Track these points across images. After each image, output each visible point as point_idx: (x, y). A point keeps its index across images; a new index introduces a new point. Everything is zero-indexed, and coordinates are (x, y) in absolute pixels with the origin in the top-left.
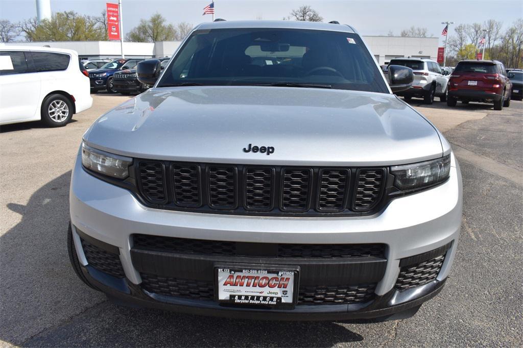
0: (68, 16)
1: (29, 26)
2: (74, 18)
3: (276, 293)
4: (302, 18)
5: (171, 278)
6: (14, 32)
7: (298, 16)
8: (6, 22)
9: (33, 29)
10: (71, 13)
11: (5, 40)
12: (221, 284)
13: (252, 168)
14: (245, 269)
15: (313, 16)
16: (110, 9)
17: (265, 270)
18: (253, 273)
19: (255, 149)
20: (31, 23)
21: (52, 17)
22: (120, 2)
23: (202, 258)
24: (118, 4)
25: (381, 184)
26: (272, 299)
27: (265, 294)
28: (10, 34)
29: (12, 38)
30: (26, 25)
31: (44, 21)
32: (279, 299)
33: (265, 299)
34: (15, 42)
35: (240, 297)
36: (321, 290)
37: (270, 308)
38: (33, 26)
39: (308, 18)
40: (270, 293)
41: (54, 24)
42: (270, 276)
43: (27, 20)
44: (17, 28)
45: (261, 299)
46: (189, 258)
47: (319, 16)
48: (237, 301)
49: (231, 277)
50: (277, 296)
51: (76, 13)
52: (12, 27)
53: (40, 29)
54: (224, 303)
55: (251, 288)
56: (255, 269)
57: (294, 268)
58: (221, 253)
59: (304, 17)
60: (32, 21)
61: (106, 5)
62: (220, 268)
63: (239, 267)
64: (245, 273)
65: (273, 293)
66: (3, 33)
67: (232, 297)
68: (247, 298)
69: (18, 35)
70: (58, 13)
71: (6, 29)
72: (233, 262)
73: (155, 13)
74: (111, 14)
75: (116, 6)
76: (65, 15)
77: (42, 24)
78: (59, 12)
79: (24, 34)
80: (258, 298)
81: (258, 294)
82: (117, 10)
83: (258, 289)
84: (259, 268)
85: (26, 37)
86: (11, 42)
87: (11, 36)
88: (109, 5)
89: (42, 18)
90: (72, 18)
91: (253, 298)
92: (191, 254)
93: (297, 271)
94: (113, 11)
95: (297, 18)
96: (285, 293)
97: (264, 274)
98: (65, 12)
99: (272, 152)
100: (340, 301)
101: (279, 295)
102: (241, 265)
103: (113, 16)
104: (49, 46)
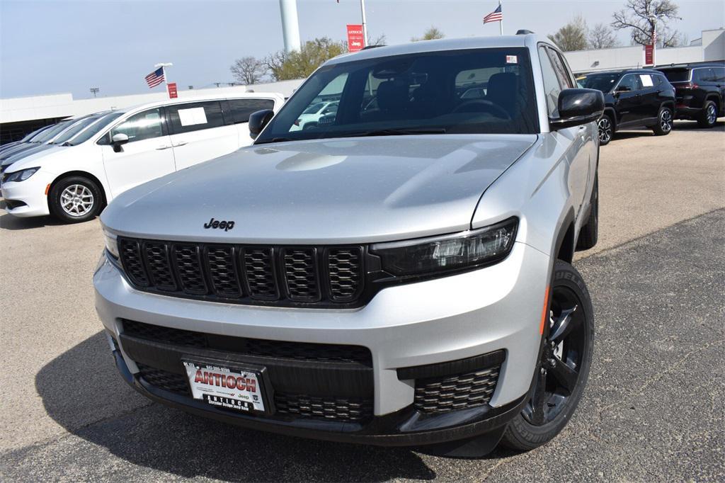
0: (319, 44)
1: (277, 61)
2: (327, 46)
3: (247, 398)
4: (644, 10)
6: (260, 70)
7: (636, 8)
8: (251, 59)
9: (280, 64)
10: (324, 40)
11: (250, 81)
12: (192, 380)
13: (213, 247)
14: (209, 365)
15: (661, 6)
16: (351, 32)
17: (227, 368)
18: (216, 370)
19: (216, 224)
20: (278, 57)
21: (302, 48)
22: (365, 22)
23: (173, 349)
24: (361, 24)
26: (243, 403)
27: (236, 397)
28: (255, 74)
29: (258, 79)
30: (272, 60)
31: (293, 52)
32: (250, 405)
33: (236, 402)
34: (262, 83)
35: (212, 398)
36: (305, 399)
38: (281, 60)
39: (652, 8)
40: (241, 396)
41: (304, 55)
42: (236, 376)
43: (273, 55)
44: (263, 66)
45: (233, 402)
46: (163, 347)
47: (671, 3)
48: (210, 402)
49: (199, 372)
50: (248, 401)
51: (330, 39)
52: (257, 65)
53: (287, 64)
54: (199, 403)
55: (220, 388)
56: (217, 366)
57: (255, 368)
58: (193, 344)
59: (646, 8)
60: (280, 55)
61: (346, 27)
62: (185, 361)
63: (203, 362)
64: (209, 369)
65: (245, 397)
66: (248, 73)
67: (205, 397)
68: (219, 399)
69: (264, 74)
70: (308, 42)
71: (250, 67)
72: (194, 355)
73: (430, 28)
74: (353, 38)
75: (359, 27)
76: (317, 43)
77: (290, 58)
78: (308, 40)
79: (270, 72)
80: (230, 401)
82: (361, 32)
83: (227, 390)
84: (222, 365)
85: (271, 76)
86: (258, 83)
87: (256, 76)
88: (350, 28)
89: (290, 50)
90: (325, 46)
91: (224, 400)
92: (167, 343)
93: (260, 373)
94: (356, 35)
95: (636, 11)
96: (255, 397)
97: (227, 372)
98: (317, 40)
99: (231, 228)
100: (332, 417)
101: (251, 400)
102: (205, 360)
103: (356, 41)
104: (252, 91)
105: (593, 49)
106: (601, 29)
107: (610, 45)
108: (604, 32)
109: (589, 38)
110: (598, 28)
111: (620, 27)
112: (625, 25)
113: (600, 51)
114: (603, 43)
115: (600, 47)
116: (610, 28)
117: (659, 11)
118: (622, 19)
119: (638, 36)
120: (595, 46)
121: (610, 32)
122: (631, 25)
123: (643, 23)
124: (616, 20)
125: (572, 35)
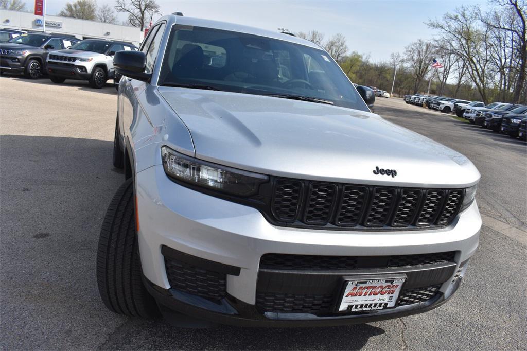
3: (384, 300)
5: (290, 295)
13: (379, 189)
14: (370, 280)
15: (149, 3)
17: (384, 280)
18: (374, 283)
19: (382, 172)
23: (331, 273)
25: (459, 203)
26: (381, 304)
32: (386, 304)
35: (356, 306)
36: (409, 293)
37: (368, 313)
40: (380, 299)
42: (386, 285)
48: (353, 310)
49: (355, 288)
50: (385, 302)
54: (343, 313)
55: (367, 297)
56: (377, 280)
62: (349, 281)
63: (366, 279)
64: (368, 284)
65: (382, 299)
67: (350, 307)
68: (362, 306)
72: (362, 275)
81: (371, 302)
84: (379, 278)
91: (366, 306)
93: (406, 278)
97: (382, 283)
100: (417, 300)
101: (387, 301)
105: (99, 22)
106: (107, 9)
107: (112, 21)
108: (109, 10)
109: (97, 13)
110: (105, 7)
111: (121, 10)
112: (124, 10)
113: (104, 24)
114: (107, 19)
115: (105, 22)
116: (112, 9)
117: (148, 6)
118: (123, 5)
119: (133, 20)
120: (101, 20)
121: (113, 12)
122: (128, 11)
123: (137, 12)
124: (118, 5)
125: (86, 7)
